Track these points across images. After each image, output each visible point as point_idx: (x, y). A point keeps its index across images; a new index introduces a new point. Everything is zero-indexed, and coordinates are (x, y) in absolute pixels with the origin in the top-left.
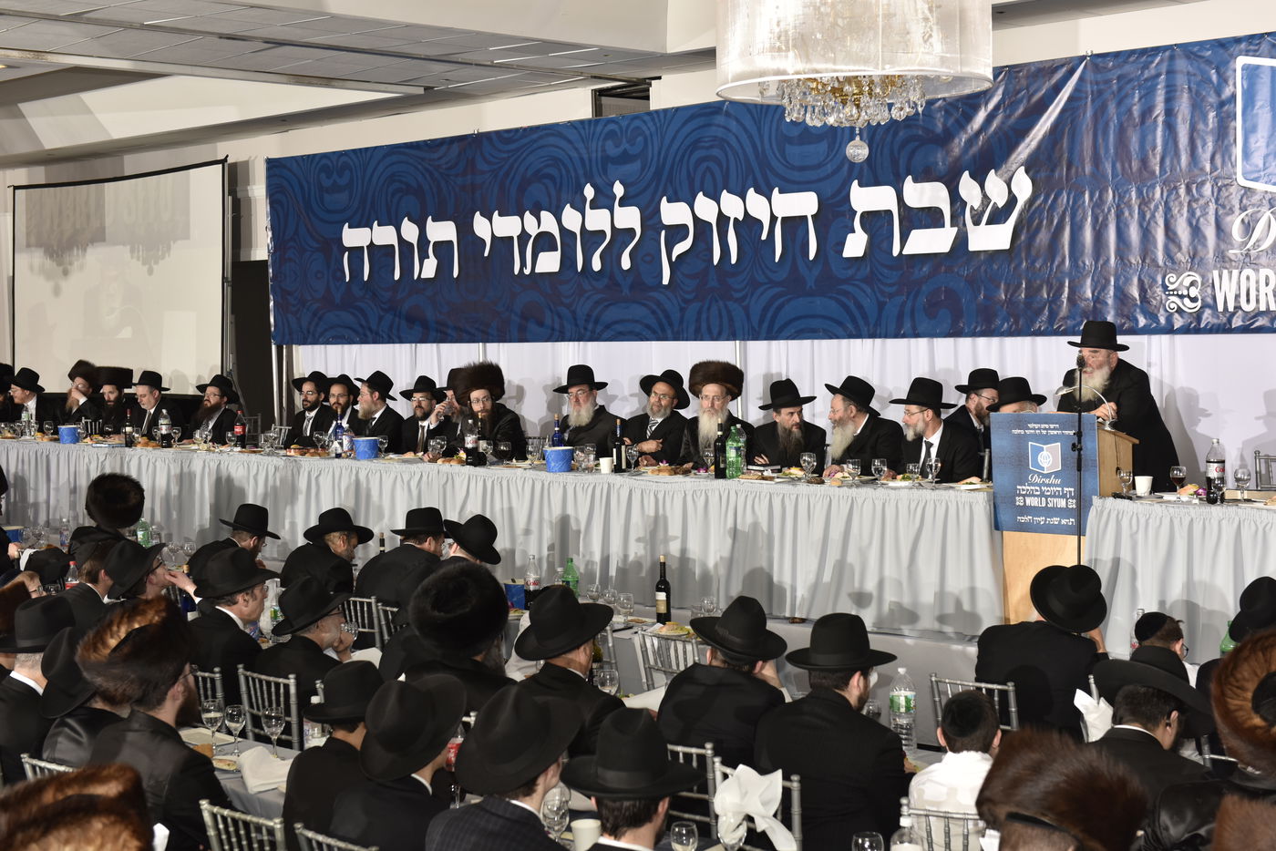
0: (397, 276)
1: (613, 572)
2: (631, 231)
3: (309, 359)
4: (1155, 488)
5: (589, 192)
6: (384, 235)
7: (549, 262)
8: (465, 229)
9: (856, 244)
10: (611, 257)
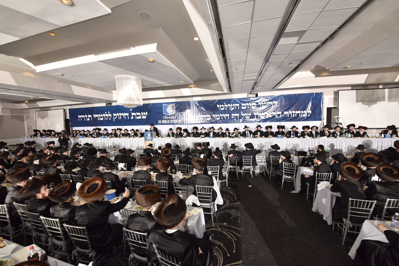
0: (85, 120)
2: (110, 116)
3: (75, 128)
4: (158, 137)
5: (106, 113)
6: (83, 116)
7: (102, 119)
8: (92, 116)
9: (132, 118)
10: (108, 119)
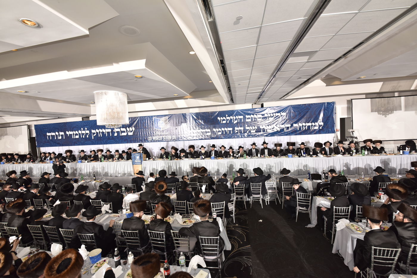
0: (55, 139)
1: (88, 173)
2: (88, 133)
4: (149, 159)
5: (82, 129)
6: (53, 134)
7: (77, 137)
8: (65, 133)
9: (116, 134)
10: (86, 136)
